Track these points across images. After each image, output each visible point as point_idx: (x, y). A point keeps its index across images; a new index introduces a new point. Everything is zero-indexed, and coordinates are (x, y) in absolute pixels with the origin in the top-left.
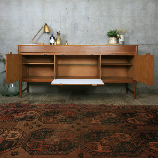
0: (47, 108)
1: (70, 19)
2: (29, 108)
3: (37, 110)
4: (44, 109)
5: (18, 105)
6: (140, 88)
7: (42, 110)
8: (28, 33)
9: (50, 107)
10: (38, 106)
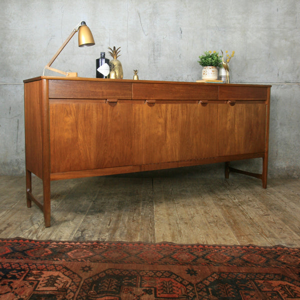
0: (98, 257)
1: (146, 33)
2: (45, 259)
3: (68, 266)
4: (88, 263)
5: (17, 248)
6: (284, 168)
7: (83, 269)
8: (64, 62)
9: (104, 254)
10: (70, 250)
